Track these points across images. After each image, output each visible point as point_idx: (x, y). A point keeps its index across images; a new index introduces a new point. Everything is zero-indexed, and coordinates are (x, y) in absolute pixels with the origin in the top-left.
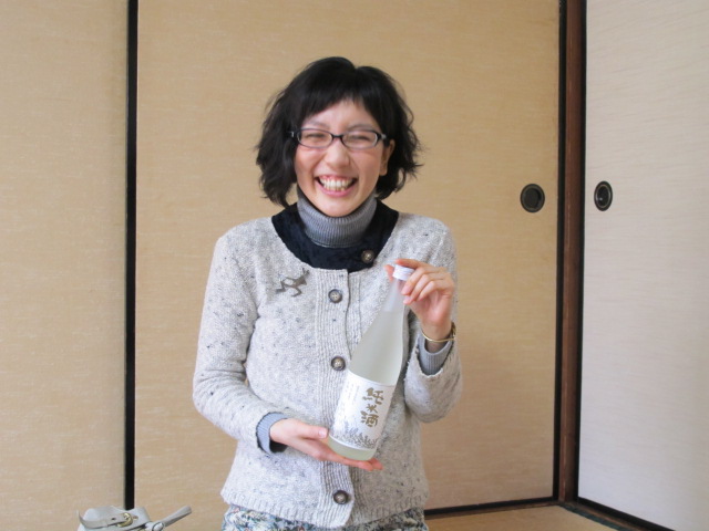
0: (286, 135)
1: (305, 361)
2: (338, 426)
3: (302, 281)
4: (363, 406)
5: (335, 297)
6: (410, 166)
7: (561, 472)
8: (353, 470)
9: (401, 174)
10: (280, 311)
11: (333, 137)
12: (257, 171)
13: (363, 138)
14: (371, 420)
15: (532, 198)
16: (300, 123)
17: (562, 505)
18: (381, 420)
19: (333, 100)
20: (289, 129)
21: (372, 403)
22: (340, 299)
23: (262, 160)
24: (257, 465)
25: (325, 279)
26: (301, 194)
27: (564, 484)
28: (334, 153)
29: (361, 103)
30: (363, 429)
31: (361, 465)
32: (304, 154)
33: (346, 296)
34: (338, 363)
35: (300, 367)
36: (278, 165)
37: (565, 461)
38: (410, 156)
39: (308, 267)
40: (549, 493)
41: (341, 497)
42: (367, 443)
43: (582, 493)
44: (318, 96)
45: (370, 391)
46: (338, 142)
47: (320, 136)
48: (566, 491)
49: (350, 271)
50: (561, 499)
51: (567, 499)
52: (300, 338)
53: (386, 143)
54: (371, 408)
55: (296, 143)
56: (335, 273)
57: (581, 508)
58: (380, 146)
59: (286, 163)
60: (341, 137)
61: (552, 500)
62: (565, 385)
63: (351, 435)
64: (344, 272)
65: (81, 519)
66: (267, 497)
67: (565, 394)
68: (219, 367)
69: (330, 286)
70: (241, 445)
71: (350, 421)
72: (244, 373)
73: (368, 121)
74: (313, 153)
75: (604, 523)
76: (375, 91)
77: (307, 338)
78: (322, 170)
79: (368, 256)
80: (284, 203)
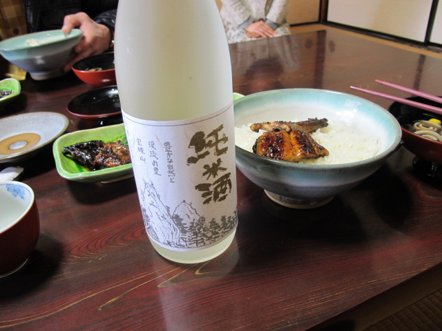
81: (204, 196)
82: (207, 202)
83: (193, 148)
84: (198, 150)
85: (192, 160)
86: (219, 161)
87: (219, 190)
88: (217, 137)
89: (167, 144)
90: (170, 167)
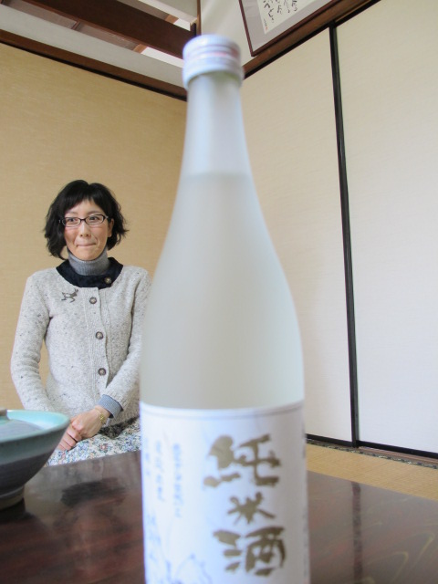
3: (75, 294)
5: (93, 301)
6: (122, 232)
9: (118, 236)
10: (65, 310)
11: (81, 220)
12: (45, 241)
16: (64, 214)
19: (79, 201)
22: (96, 301)
23: (48, 235)
25: (87, 293)
26: (69, 251)
28: (82, 228)
29: (92, 200)
33: (98, 300)
34: (98, 335)
35: (79, 339)
36: (56, 236)
38: (122, 226)
39: (77, 288)
44: (71, 199)
45: (222, 450)
46: (83, 223)
49: (100, 288)
52: (78, 324)
53: (109, 221)
56: (92, 289)
58: (106, 222)
59: (60, 235)
60: (84, 220)
64: (97, 288)
69: (90, 295)
73: (98, 210)
76: (99, 194)
79: (108, 280)
81: (228, 553)
82: (233, 567)
83: (213, 461)
84: (223, 464)
85: (211, 482)
86: (259, 496)
87: (256, 551)
88: (256, 451)
89: (176, 447)
90: (178, 487)
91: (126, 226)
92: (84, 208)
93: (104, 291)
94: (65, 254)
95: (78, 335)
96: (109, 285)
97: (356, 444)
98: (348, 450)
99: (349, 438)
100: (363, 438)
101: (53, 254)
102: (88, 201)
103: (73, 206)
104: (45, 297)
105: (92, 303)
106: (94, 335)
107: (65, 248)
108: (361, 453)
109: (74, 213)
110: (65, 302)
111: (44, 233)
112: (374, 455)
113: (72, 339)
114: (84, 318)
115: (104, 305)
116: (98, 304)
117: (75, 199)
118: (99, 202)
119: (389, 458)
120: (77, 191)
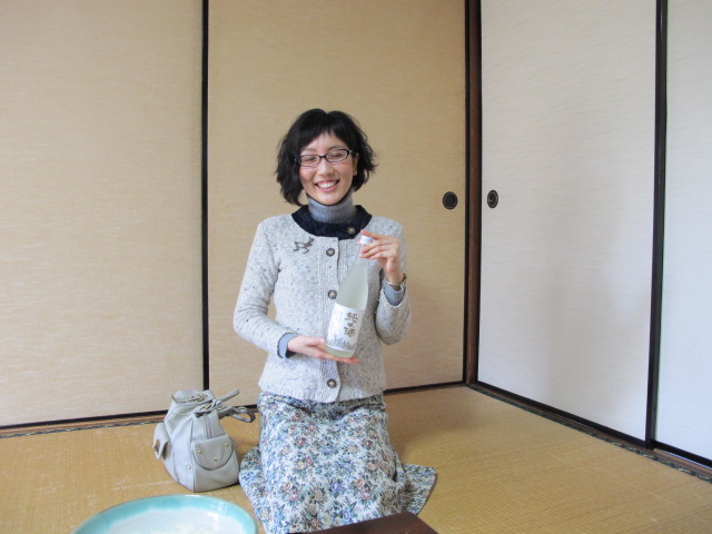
0: (292, 162)
1: (311, 293)
2: (330, 337)
3: (309, 244)
4: (345, 324)
5: (330, 252)
6: (370, 167)
7: (468, 367)
8: (339, 364)
9: (366, 173)
10: (296, 262)
11: (321, 157)
12: (278, 186)
13: (338, 156)
14: (350, 332)
15: (450, 201)
16: (299, 153)
17: (468, 386)
18: (357, 333)
19: (316, 135)
20: (294, 157)
21: (351, 322)
22: (334, 253)
23: (280, 179)
24: (280, 368)
25: (324, 242)
27: (469, 373)
28: (322, 168)
29: (333, 133)
30: (346, 338)
31: (345, 361)
32: (305, 171)
33: (337, 252)
34: (332, 294)
35: (308, 297)
36: (290, 180)
37: (470, 360)
38: (369, 161)
39: (313, 236)
40: (461, 379)
41: (331, 383)
42: (349, 347)
43: (480, 379)
44: (306, 134)
45: (349, 314)
46: (324, 160)
47: (313, 159)
48: (470, 378)
49: (340, 239)
50: (467, 382)
51: (471, 382)
52: (308, 278)
53: (354, 155)
54: (350, 325)
55: (299, 166)
56: (331, 239)
57: (480, 387)
58: (350, 157)
59: (295, 178)
60: (325, 157)
61: (462, 383)
62: (470, 314)
63: (338, 342)
64: (336, 239)
65: (173, 398)
66: (288, 387)
67: (470, 320)
68: (251, 302)
69: (327, 246)
70: (270, 356)
71: (338, 334)
72: (267, 309)
73: (339, 143)
74: (310, 170)
75: (493, 396)
76: (340, 125)
77: (313, 278)
78: (318, 179)
79: (351, 230)
80: (298, 204)
91: (375, 161)
92: (323, 142)
93: (344, 242)
94: (303, 200)
95: (308, 292)
96: (352, 236)
97: (650, 445)
98: (638, 452)
99: (641, 435)
100: (660, 437)
101: (289, 201)
102: (326, 134)
103: (309, 141)
104: (274, 249)
105: (328, 254)
106: (326, 294)
107: (303, 192)
108: (656, 459)
109: (311, 150)
110: (296, 253)
111: (276, 176)
112: (673, 466)
113: (300, 296)
114: (317, 273)
115: (343, 259)
116: (335, 257)
117: (312, 133)
118: (341, 135)
119: (693, 474)
120: (313, 123)
